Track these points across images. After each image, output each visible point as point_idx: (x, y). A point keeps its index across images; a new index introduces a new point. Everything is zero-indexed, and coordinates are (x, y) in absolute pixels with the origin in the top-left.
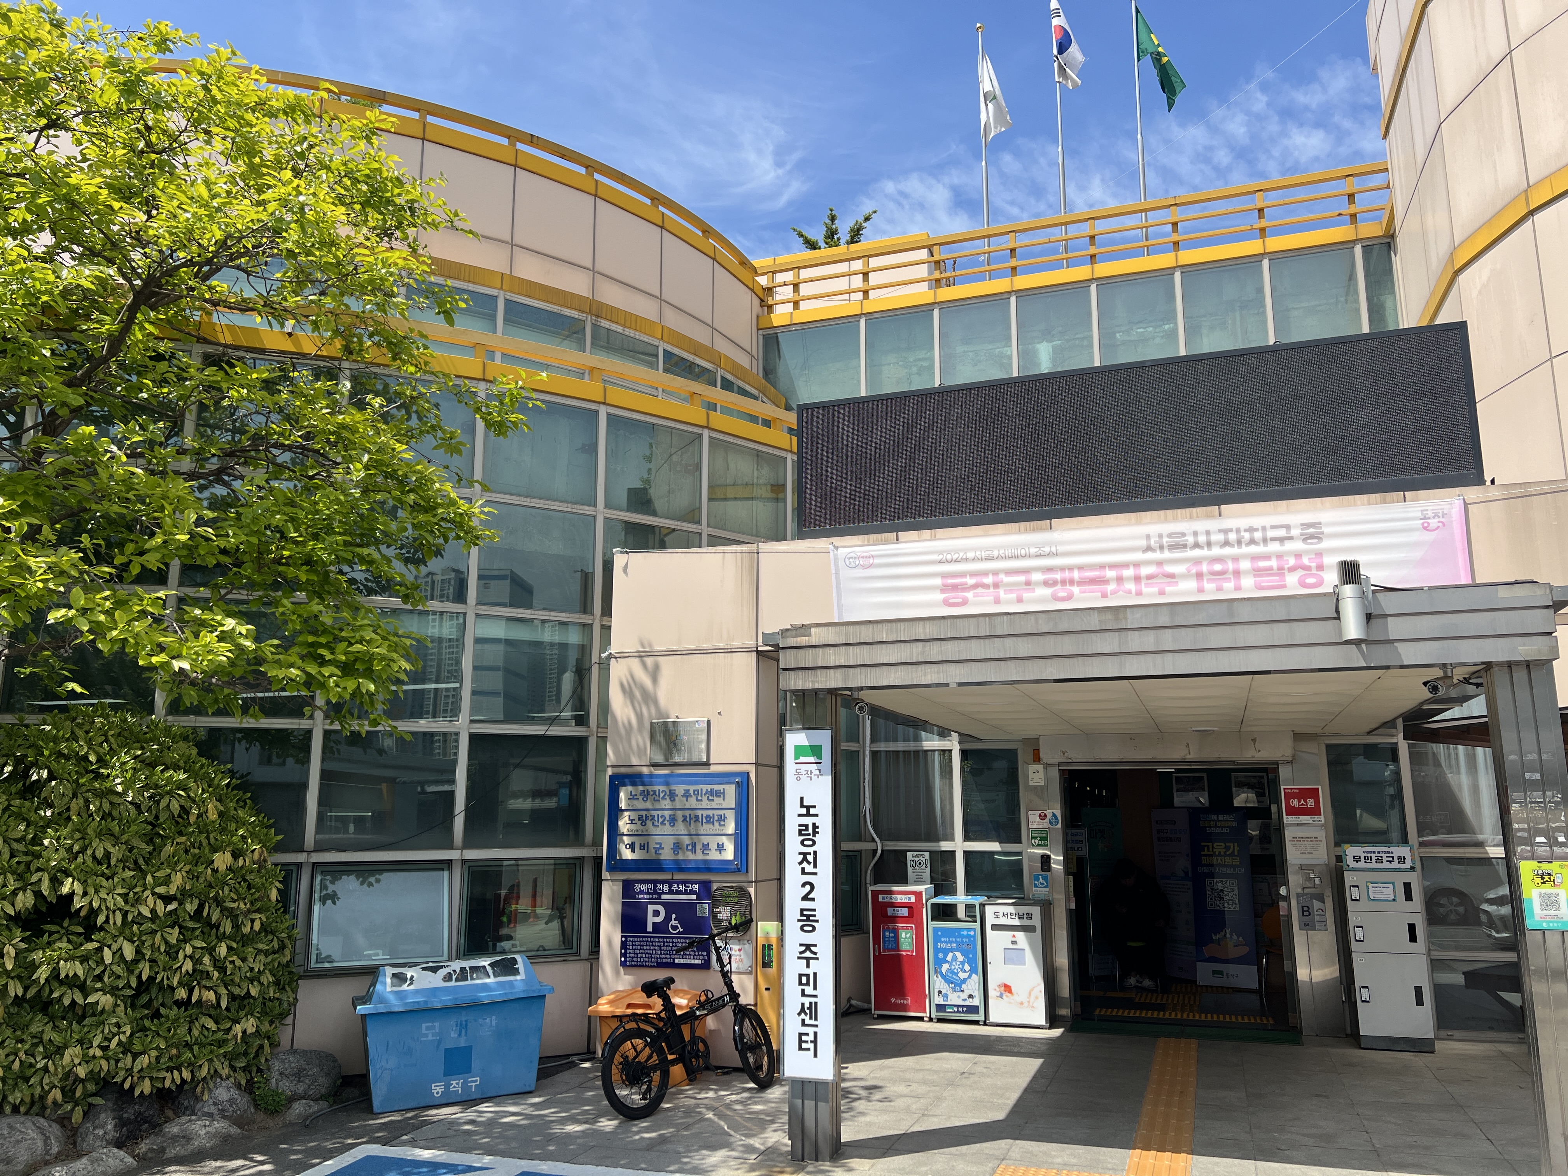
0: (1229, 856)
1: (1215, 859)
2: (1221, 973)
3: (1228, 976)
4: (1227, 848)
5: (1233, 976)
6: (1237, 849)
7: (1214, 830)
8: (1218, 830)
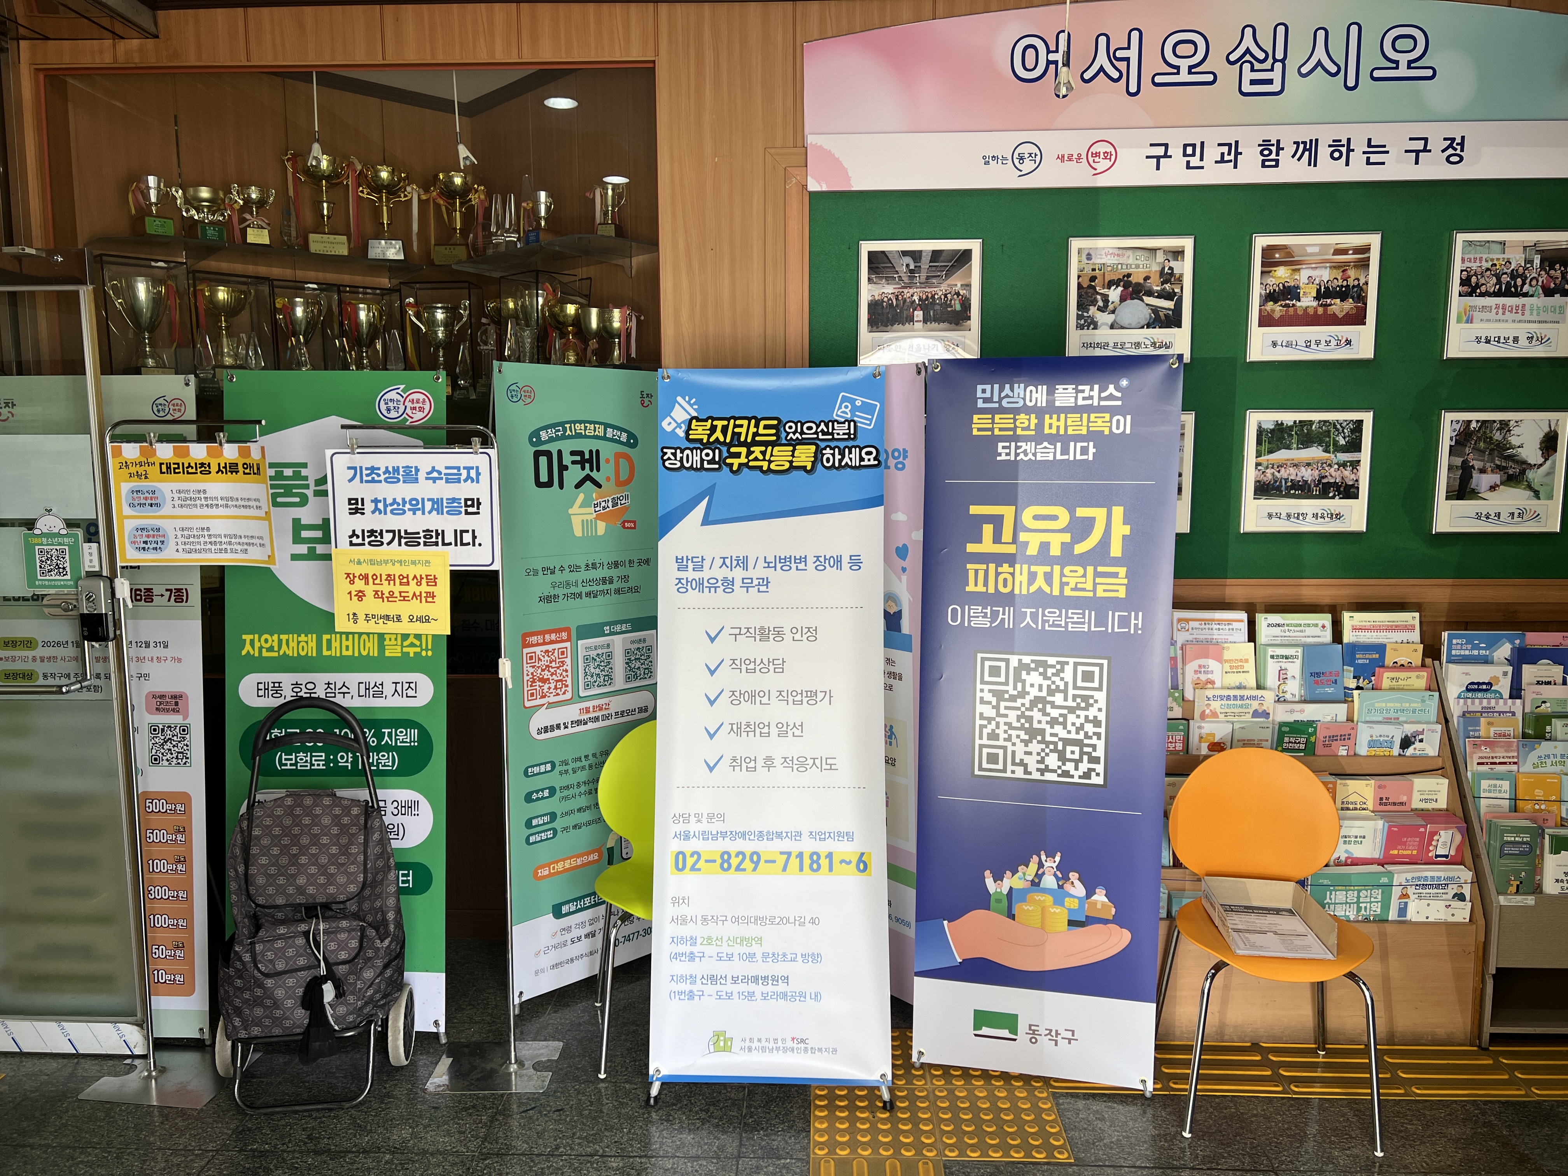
0: (1083, 560)
1: (1022, 573)
2: (1009, 1021)
3: (1033, 1032)
4: (1082, 527)
5: (1054, 1035)
6: (1120, 530)
7: (1028, 451)
8: (1047, 453)
